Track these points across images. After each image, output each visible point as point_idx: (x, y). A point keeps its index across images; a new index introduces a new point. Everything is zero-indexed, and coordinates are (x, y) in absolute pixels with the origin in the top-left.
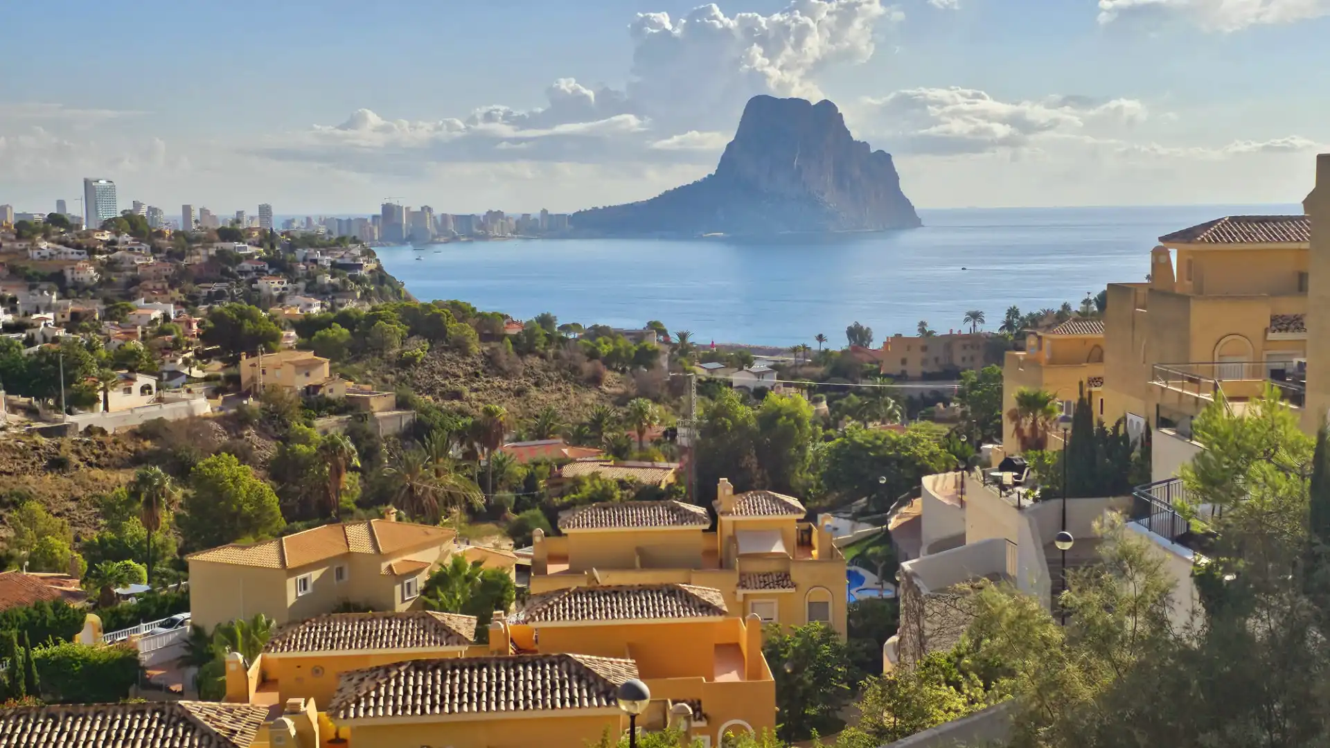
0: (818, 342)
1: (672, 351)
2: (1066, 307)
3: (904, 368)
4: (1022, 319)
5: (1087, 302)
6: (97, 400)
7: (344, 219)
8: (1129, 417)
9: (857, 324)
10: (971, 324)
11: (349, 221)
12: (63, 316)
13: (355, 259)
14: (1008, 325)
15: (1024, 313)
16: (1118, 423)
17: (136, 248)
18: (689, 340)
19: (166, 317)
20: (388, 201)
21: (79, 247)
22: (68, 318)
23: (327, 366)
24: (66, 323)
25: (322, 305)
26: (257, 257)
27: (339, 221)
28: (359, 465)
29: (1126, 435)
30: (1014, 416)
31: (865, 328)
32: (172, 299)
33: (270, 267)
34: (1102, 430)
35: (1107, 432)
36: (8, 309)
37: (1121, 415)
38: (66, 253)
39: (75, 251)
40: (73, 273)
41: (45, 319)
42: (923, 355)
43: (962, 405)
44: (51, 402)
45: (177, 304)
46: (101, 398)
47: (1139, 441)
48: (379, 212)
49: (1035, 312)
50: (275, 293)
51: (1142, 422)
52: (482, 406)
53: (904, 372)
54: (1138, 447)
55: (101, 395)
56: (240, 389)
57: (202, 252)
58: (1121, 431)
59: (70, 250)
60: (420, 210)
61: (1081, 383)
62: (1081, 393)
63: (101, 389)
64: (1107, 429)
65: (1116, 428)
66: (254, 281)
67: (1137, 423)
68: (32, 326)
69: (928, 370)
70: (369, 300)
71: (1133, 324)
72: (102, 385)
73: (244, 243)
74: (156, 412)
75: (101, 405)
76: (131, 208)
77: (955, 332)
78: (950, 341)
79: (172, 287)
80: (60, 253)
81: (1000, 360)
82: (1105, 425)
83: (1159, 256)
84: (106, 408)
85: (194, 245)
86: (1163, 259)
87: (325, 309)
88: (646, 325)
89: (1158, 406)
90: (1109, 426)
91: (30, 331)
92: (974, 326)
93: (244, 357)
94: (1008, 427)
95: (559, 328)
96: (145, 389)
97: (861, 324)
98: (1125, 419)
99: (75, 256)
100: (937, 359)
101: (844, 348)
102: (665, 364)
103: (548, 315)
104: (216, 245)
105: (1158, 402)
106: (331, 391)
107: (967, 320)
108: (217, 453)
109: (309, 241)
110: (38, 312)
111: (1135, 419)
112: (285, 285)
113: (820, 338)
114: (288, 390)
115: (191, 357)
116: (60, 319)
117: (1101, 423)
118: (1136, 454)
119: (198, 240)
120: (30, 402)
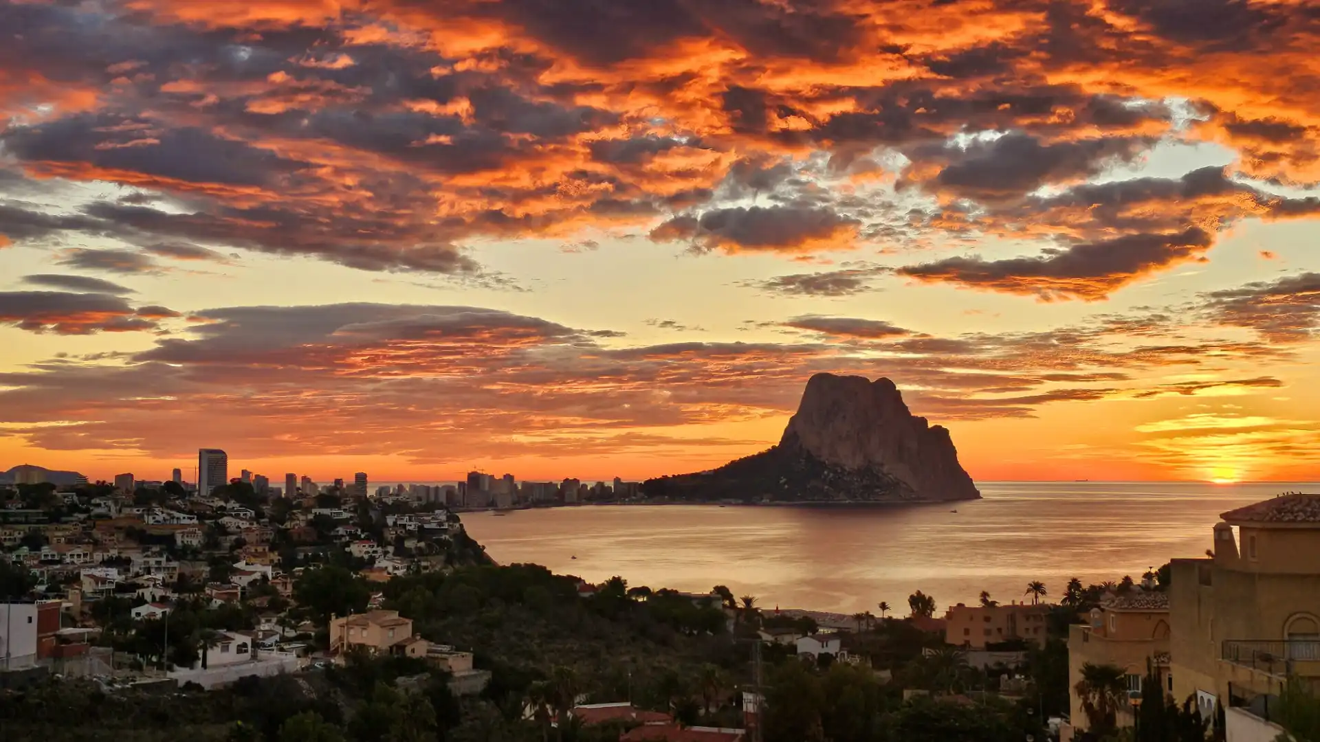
0: (881, 611)
1: (738, 616)
2: (1127, 580)
3: (967, 638)
4: (1084, 591)
5: (1148, 576)
6: (197, 658)
7: (432, 486)
8: (1200, 694)
9: (919, 593)
10: (1032, 595)
11: (437, 488)
12: (171, 577)
13: (440, 524)
14: (1070, 596)
15: (1085, 586)
16: (1190, 699)
17: (242, 514)
18: (755, 605)
19: (265, 577)
20: (474, 470)
21: (191, 512)
22: (175, 579)
23: (410, 627)
24: (173, 583)
25: (408, 568)
26: (351, 522)
27: (428, 488)
28: (436, 725)
29: (1197, 713)
30: (1081, 690)
31: (927, 598)
32: (272, 561)
33: (363, 532)
34: (1173, 707)
35: (1178, 709)
36: (121, 570)
37: (1191, 693)
38: (178, 518)
39: (186, 516)
40: (183, 537)
41: (155, 579)
42: (987, 626)
43: (1027, 678)
44: (154, 659)
45: (275, 566)
46: (201, 656)
47: (1212, 720)
48: (465, 479)
49: (1097, 584)
50: (366, 557)
51: (1214, 700)
52: (554, 668)
53: (967, 642)
54: (1211, 726)
55: (200, 652)
56: (328, 648)
57: (302, 517)
58: (1192, 709)
59: (182, 515)
60: (502, 477)
61: (1148, 659)
62: (1149, 669)
63: (201, 647)
64: (1178, 706)
65: (1187, 705)
66: (348, 544)
67: (1208, 698)
68: (142, 586)
69: (992, 640)
70: (451, 564)
71: (1199, 601)
72: (202, 643)
73: (340, 509)
74: (249, 670)
75: (200, 662)
76: (240, 476)
77: (1018, 603)
78: (1014, 612)
79: (271, 550)
80: (173, 518)
81: (1064, 631)
82: (1176, 702)
83: (1221, 533)
84: (204, 665)
85: (295, 511)
86: (1226, 536)
87: (411, 572)
88: (712, 590)
89: (1230, 684)
90: (1179, 702)
91: (141, 591)
92: (1036, 597)
93: (333, 618)
94: (1076, 702)
95: (629, 591)
96: (241, 649)
97: (923, 593)
98: (1195, 695)
99: (187, 521)
100: (999, 630)
101: (907, 616)
102: (731, 628)
103: (619, 578)
104: (314, 511)
105: (1231, 680)
106: (413, 651)
107: (1028, 591)
108: (304, 711)
109: (400, 508)
110: (149, 573)
111: (1206, 697)
112: (374, 549)
113: (883, 606)
114: (373, 650)
115: (285, 617)
116: (168, 580)
117: (1171, 699)
118: (1209, 732)
119: (299, 506)
120: (135, 659)
